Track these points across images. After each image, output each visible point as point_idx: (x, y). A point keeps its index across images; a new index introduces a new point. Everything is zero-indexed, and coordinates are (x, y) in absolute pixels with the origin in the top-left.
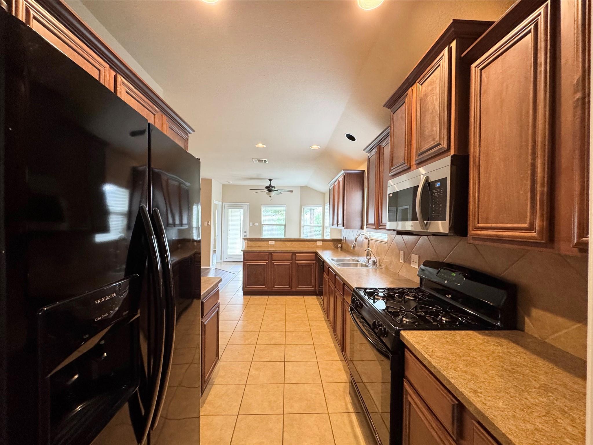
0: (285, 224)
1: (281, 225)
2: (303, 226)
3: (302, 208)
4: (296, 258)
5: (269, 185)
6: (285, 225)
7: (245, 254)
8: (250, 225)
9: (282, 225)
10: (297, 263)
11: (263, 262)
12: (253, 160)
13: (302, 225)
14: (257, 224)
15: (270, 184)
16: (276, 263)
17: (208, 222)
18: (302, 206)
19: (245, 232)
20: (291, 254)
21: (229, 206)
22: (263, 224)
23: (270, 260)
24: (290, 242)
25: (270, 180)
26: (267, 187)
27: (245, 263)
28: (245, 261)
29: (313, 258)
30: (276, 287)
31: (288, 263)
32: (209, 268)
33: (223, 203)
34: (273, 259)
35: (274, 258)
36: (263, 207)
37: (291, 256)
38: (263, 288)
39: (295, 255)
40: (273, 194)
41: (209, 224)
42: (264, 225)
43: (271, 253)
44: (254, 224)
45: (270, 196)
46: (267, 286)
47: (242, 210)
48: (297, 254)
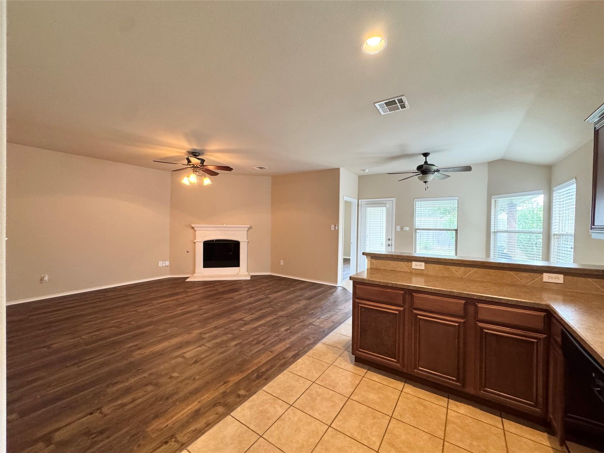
0: (456, 228)
1: (449, 230)
2: (495, 232)
3: (493, 200)
4: (476, 312)
5: (422, 163)
6: (456, 230)
7: (357, 286)
8: (397, 230)
9: (452, 230)
10: (482, 328)
11: (393, 309)
12: (377, 105)
13: (492, 230)
14: (407, 229)
15: (426, 162)
16: (422, 316)
17: (336, 226)
18: (493, 196)
19: (389, 240)
20: (463, 302)
21: (367, 204)
22: (416, 228)
23: (407, 306)
24: (462, 269)
25: (426, 155)
26: (420, 168)
27: (357, 304)
28: (357, 300)
29: (540, 325)
30: (423, 371)
31: (453, 321)
32: (335, 287)
33: (359, 200)
34: (415, 306)
35: (417, 303)
36: (417, 202)
37: (463, 305)
38: (392, 361)
39: (476, 306)
40: (431, 177)
41: (337, 227)
42: (419, 229)
43: (410, 292)
44: (402, 228)
45: (425, 182)
46: (401, 359)
47: (384, 209)
48: (480, 305)
